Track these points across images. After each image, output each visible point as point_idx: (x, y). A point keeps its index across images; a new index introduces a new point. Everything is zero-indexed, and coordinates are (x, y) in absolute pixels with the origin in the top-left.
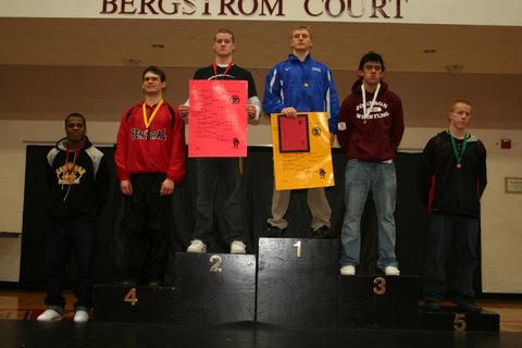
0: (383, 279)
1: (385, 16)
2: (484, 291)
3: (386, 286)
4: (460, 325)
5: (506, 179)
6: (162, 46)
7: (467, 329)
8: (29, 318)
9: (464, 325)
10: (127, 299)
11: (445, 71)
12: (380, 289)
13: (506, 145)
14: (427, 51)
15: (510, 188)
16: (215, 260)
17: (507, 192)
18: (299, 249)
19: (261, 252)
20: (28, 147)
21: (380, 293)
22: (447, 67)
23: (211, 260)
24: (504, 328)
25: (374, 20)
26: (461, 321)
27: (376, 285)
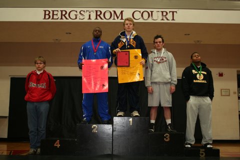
0: (168, 135)
1: (167, 19)
3: (170, 137)
4: (202, 154)
5: (221, 90)
6: (70, 33)
7: (205, 156)
8: (11, 154)
9: (204, 154)
10: (55, 145)
11: (194, 43)
12: (167, 139)
13: (221, 75)
14: (185, 35)
15: (223, 94)
16: (94, 127)
18: (131, 122)
19: (114, 123)
20: (11, 78)
21: (167, 140)
22: (195, 41)
23: (92, 127)
24: (221, 155)
25: (162, 21)
26: (203, 152)
27: (165, 137)
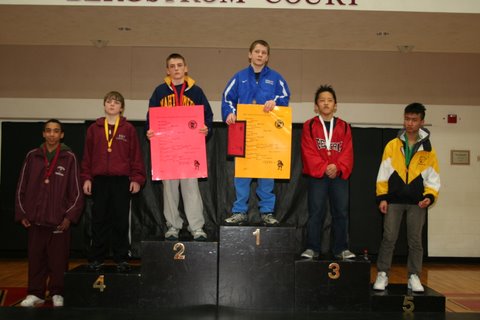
0: (337, 265)
1: (341, 3)
3: (340, 271)
5: (452, 152)
6: (128, 30)
7: (414, 311)
9: (412, 307)
10: (95, 286)
11: (396, 50)
12: (334, 274)
13: (452, 120)
14: (379, 34)
15: (456, 160)
17: (452, 163)
18: (258, 238)
19: (223, 240)
20: (3, 123)
21: (334, 277)
22: (398, 47)
23: (175, 248)
25: (330, 7)
26: (409, 303)
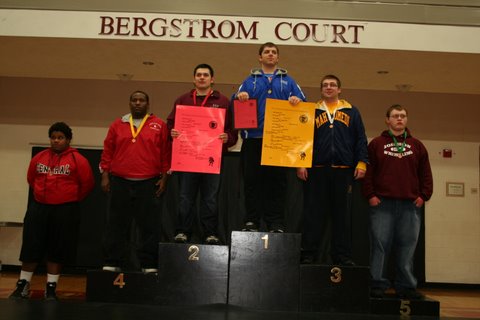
0: (339, 269)
1: (345, 42)
2: (427, 281)
3: (342, 275)
4: (405, 310)
5: (447, 184)
6: (151, 64)
7: (410, 315)
9: (409, 310)
10: (116, 283)
11: (395, 89)
12: (336, 278)
13: (447, 154)
14: (379, 72)
15: (451, 191)
16: (193, 250)
17: (448, 195)
18: (266, 242)
19: (233, 244)
20: (33, 148)
21: (336, 281)
22: (397, 86)
23: (190, 250)
24: (443, 313)
26: (406, 307)
27: (333, 275)
